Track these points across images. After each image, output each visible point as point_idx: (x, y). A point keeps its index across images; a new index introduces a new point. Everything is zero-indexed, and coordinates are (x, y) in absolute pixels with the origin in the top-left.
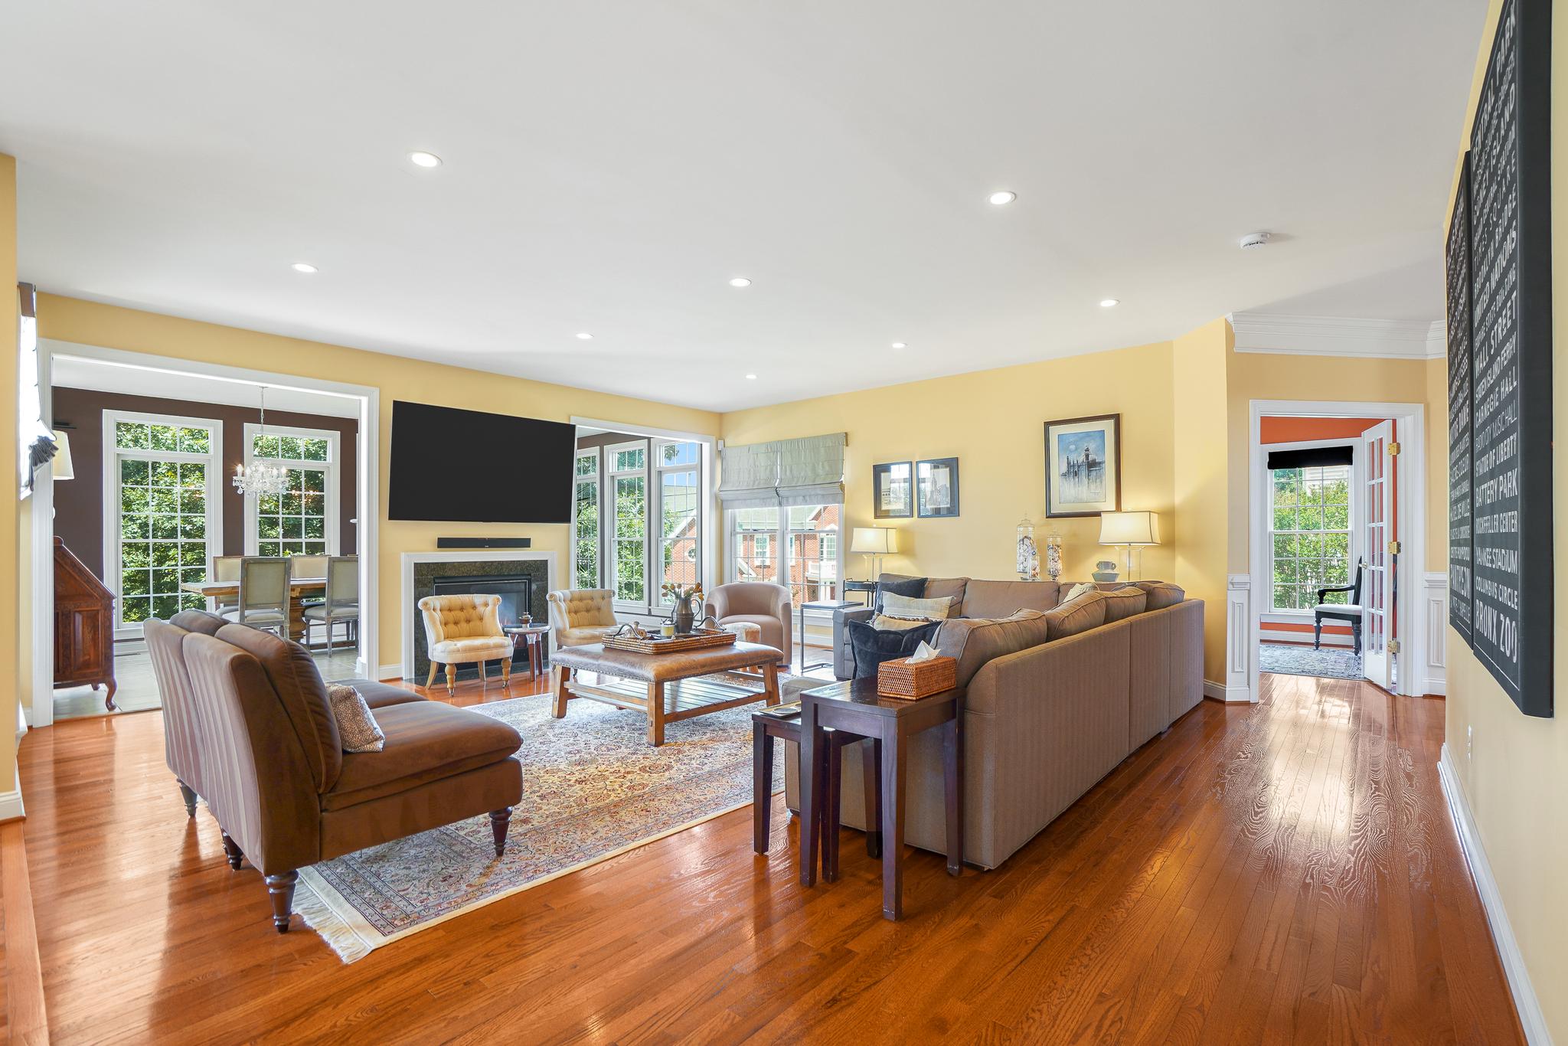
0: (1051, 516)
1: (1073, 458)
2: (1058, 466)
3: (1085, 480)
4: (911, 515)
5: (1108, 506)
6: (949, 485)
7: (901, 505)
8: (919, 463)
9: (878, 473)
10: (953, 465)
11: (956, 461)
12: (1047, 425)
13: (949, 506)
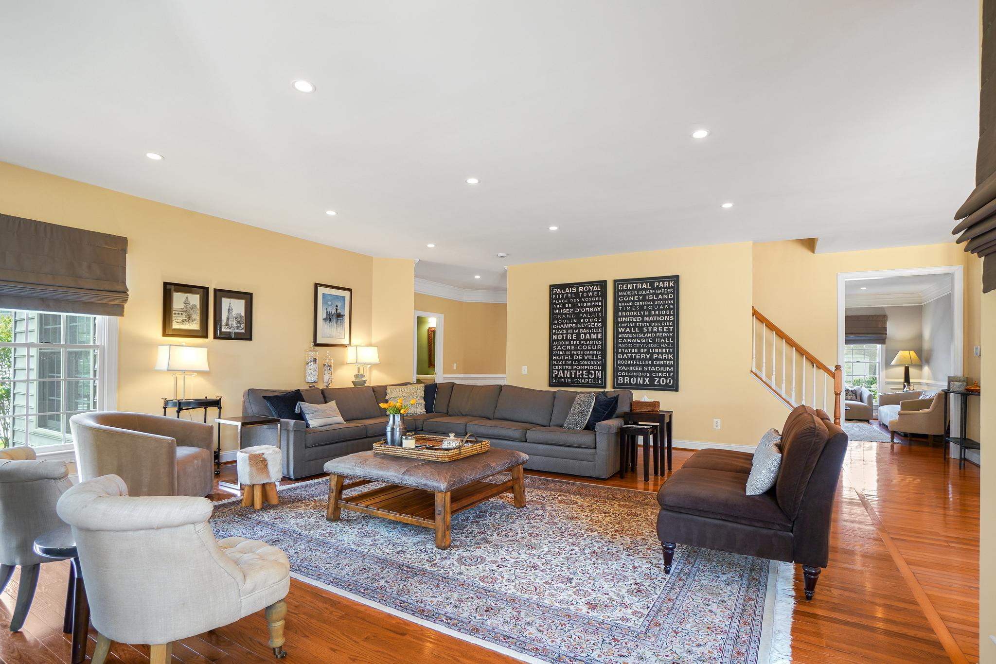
0: (316, 345)
1: (330, 310)
3: (335, 324)
4: (206, 336)
5: (345, 341)
6: (243, 314)
7: (195, 326)
8: (216, 290)
9: (169, 290)
10: (248, 297)
11: (250, 295)
12: (317, 285)
13: (243, 331)
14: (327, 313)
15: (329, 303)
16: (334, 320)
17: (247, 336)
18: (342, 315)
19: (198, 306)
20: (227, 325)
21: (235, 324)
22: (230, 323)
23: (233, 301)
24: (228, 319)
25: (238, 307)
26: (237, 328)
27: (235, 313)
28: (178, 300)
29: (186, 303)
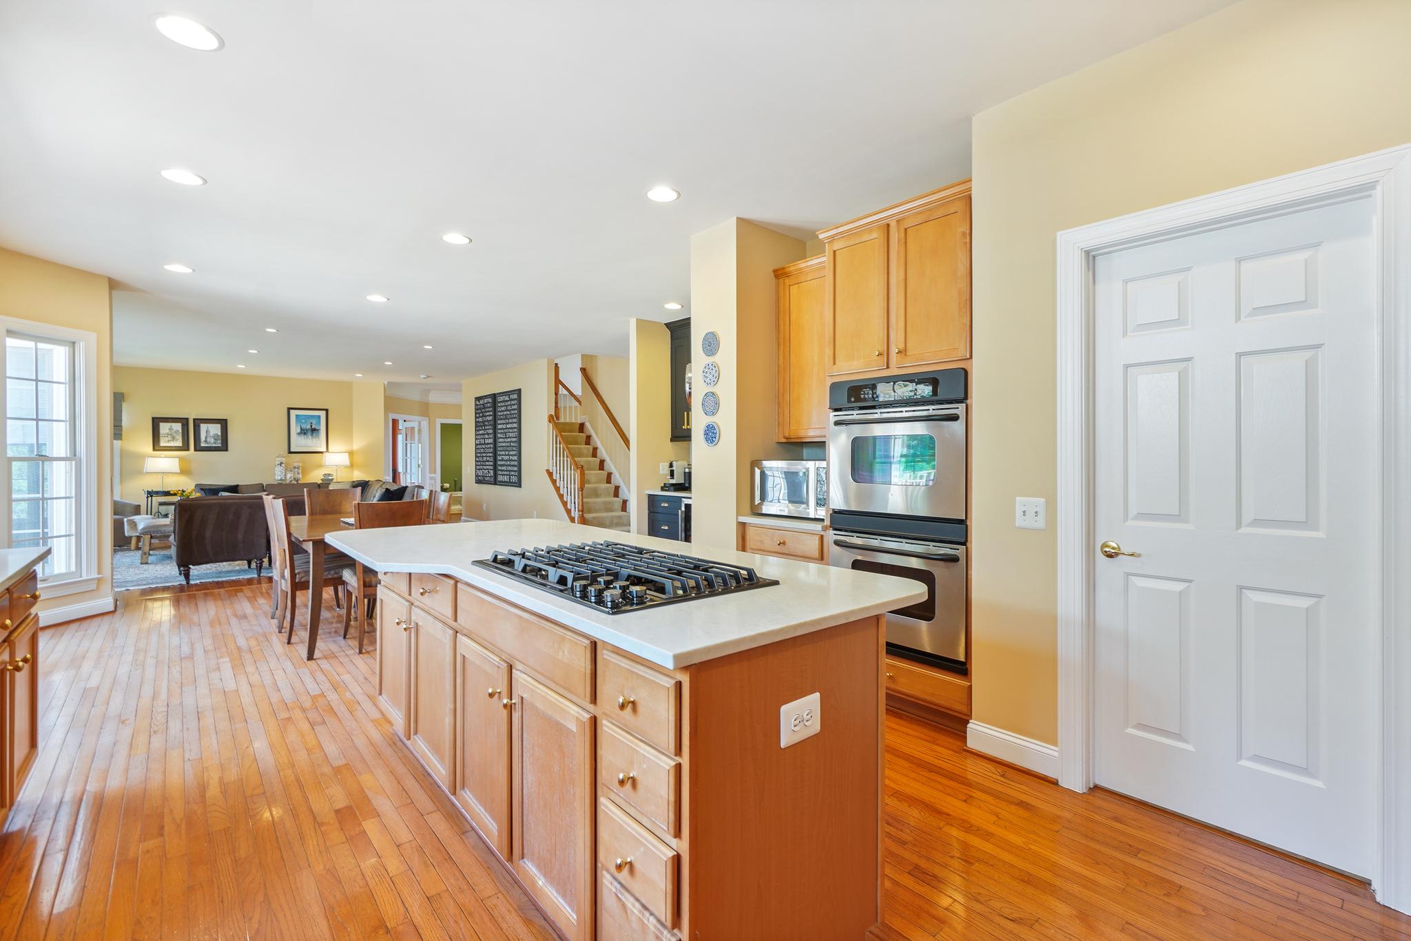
0: (290, 452)
1: (304, 426)
2: (295, 429)
3: (310, 437)
4: (188, 449)
5: (323, 449)
6: (220, 434)
7: (179, 443)
8: (194, 419)
9: (156, 422)
10: (224, 423)
11: (226, 421)
12: (289, 409)
13: (220, 445)
14: (301, 428)
15: (303, 421)
16: (309, 433)
17: (224, 447)
18: (318, 430)
19: (181, 431)
20: (206, 441)
21: (212, 441)
22: (208, 440)
23: (209, 425)
24: (206, 438)
25: (215, 429)
26: (215, 443)
27: (212, 433)
28: (164, 428)
29: (171, 429)
